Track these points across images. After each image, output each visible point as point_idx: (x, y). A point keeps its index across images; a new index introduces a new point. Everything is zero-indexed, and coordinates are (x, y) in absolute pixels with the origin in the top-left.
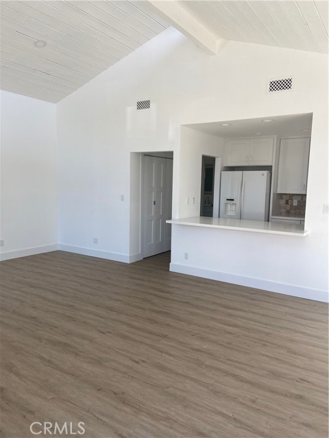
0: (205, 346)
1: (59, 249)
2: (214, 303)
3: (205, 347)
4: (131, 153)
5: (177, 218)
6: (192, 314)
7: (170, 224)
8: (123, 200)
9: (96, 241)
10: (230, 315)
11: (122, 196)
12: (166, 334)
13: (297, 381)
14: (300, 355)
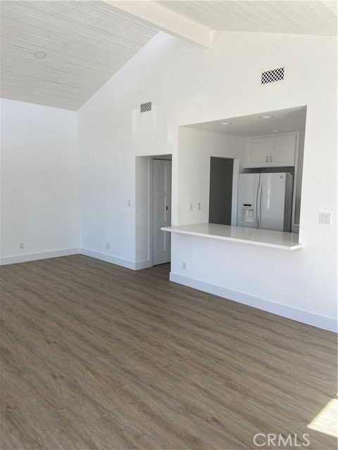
0: (139, 367)
1: (80, 252)
2: (189, 320)
3: (137, 368)
4: (137, 157)
5: (176, 225)
6: (155, 329)
7: (169, 233)
8: (129, 205)
9: (108, 246)
10: (195, 335)
11: (129, 201)
12: (109, 349)
13: (207, 421)
14: (236, 390)
